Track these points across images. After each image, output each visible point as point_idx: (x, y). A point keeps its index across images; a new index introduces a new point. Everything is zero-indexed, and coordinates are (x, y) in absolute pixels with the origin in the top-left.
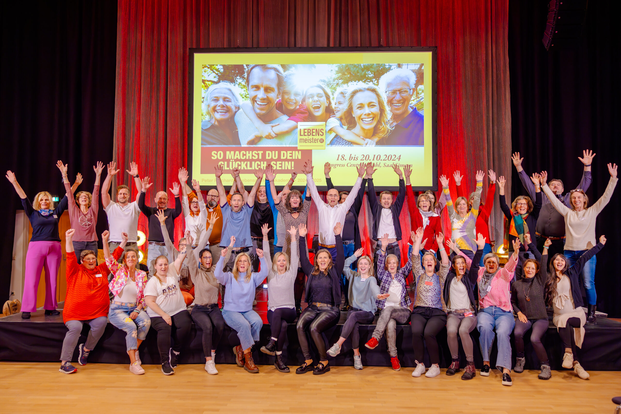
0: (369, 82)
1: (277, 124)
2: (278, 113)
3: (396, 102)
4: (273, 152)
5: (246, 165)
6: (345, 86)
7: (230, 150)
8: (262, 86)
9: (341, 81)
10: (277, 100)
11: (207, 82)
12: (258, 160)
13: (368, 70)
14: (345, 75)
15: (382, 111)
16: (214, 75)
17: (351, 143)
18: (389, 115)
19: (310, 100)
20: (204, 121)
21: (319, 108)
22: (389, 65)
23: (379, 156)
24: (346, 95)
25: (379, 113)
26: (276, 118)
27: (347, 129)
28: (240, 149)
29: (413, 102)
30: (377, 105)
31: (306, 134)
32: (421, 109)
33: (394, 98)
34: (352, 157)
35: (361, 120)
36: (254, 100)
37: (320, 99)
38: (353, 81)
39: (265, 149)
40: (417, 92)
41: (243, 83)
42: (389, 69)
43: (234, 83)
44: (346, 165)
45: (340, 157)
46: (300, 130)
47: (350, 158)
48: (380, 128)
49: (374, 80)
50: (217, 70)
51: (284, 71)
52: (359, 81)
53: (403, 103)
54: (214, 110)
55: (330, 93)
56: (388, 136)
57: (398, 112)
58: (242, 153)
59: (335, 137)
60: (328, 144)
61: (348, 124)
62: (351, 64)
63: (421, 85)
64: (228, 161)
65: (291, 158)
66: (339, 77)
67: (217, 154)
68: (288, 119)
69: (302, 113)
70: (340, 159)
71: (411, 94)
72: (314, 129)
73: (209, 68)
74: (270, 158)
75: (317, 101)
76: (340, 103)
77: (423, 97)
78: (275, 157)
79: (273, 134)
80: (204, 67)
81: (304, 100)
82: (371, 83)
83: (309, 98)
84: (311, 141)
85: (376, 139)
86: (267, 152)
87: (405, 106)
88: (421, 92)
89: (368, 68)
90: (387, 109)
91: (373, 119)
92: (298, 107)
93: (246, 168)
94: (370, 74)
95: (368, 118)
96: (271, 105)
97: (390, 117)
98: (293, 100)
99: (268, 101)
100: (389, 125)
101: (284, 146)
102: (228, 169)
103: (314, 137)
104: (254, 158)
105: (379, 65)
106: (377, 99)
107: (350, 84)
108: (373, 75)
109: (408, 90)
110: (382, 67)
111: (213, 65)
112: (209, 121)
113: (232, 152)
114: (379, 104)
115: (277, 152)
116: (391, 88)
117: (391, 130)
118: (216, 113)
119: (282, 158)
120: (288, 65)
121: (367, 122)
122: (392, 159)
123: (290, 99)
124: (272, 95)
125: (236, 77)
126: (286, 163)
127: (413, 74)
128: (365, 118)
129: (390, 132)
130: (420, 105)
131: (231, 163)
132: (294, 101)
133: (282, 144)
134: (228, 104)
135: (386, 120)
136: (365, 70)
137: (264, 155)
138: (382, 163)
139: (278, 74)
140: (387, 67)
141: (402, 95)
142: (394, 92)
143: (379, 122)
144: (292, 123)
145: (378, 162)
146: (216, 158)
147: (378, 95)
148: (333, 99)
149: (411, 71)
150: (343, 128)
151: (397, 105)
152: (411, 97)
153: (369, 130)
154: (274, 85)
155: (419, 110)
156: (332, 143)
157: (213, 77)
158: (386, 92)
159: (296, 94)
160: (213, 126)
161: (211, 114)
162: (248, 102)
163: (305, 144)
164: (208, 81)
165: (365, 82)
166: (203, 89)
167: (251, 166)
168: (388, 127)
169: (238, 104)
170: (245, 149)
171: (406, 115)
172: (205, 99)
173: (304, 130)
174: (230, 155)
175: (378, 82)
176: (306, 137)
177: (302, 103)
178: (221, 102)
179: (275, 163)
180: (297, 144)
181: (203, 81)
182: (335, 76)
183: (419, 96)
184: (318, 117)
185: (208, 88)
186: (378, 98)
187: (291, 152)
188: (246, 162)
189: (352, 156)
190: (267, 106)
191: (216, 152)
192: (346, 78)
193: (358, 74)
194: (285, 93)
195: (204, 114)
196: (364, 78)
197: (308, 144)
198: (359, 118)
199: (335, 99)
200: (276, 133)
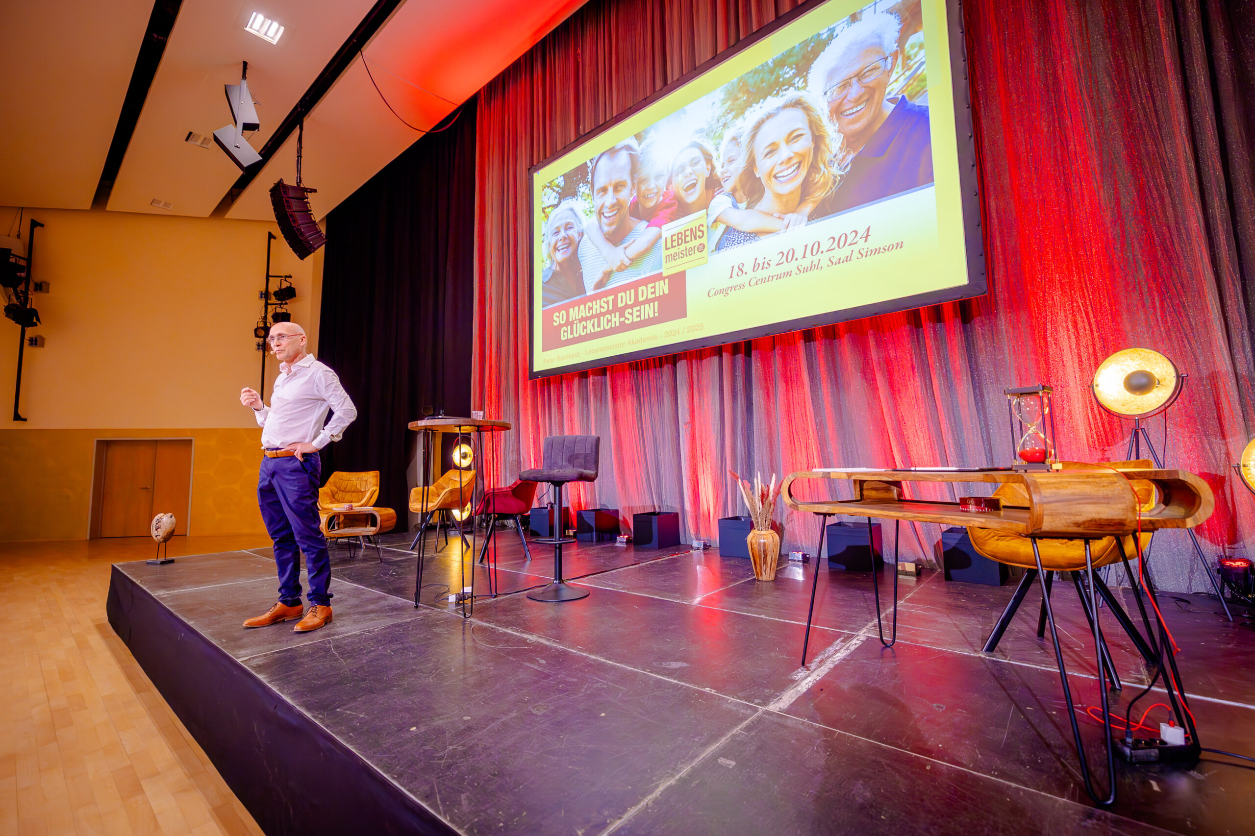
1: (632, 240)
2: (632, 221)
4: (628, 293)
5: (594, 325)
6: (739, 122)
8: (610, 185)
9: (730, 116)
10: (631, 199)
12: (608, 312)
13: (784, 66)
15: (818, 139)
16: (554, 194)
17: (753, 235)
18: (834, 143)
19: (680, 177)
20: (545, 269)
21: (694, 185)
22: (829, 30)
23: (816, 244)
24: (741, 140)
25: (813, 147)
26: (631, 231)
29: (896, 86)
30: (806, 130)
31: (675, 243)
32: (918, 92)
33: (846, 97)
34: (759, 264)
36: (600, 213)
37: (694, 168)
40: (904, 55)
44: (747, 285)
45: (736, 270)
46: (666, 238)
47: (754, 267)
48: (816, 180)
49: (797, 80)
50: (558, 185)
53: (868, 100)
54: (556, 249)
55: (712, 150)
56: (834, 192)
57: (857, 126)
58: (587, 306)
59: (724, 233)
60: (713, 251)
61: (747, 198)
63: (916, 32)
64: (572, 324)
65: (653, 296)
66: (726, 111)
67: (559, 317)
68: (647, 227)
69: (668, 207)
70: (735, 274)
71: (889, 67)
72: (688, 230)
73: (548, 187)
74: (624, 304)
75: (691, 174)
76: (731, 161)
77: (923, 60)
78: (630, 300)
79: (627, 262)
80: (543, 189)
81: (669, 182)
82: (792, 89)
83: (677, 175)
84: (682, 255)
85: (808, 208)
86: (619, 295)
88: (916, 50)
89: (781, 62)
90: (830, 130)
91: (798, 167)
92: (662, 199)
93: (593, 331)
94: (788, 73)
95: (787, 169)
96: (622, 212)
97: (839, 145)
98: (653, 188)
99: (618, 206)
100: (836, 165)
101: (643, 276)
102: (572, 336)
103: (689, 245)
104: (602, 310)
105: (805, 43)
106: (806, 118)
108: (793, 71)
109: (881, 63)
110: (812, 44)
111: (554, 180)
112: (550, 268)
113: (576, 309)
114: (811, 128)
115: (632, 291)
117: (841, 176)
118: (557, 252)
119: (640, 299)
120: (644, 131)
121: (785, 178)
122: (848, 243)
123: (649, 190)
124: (624, 194)
125: (578, 185)
126: (647, 306)
127: (893, 17)
128: (781, 172)
129: (840, 181)
130: (915, 83)
131: (575, 326)
132: (656, 190)
133: (639, 275)
134: (571, 232)
135: (827, 156)
136: (777, 69)
137: (615, 302)
138: (826, 257)
139: (630, 154)
140: (825, 36)
141: (865, 81)
142: (845, 84)
143: (813, 168)
144: (654, 230)
145: (815, 259)
146: (558, 323)
147: (807, 109)
148: (718, 158)
150: (738, 208)
151: (855, 110)
152: (889, 77)
153: (792, 193)
154: (626, 177)
155: (912, 97)
156: (719, 247)
157: (553, 198)
158: (825, 93)
159: (658, 176)
160: (555, 274)
161: (553, 256)
162: (594, 219)
163: (674, 263)
167: (599, 325)
168: (835, 170)
169: (582, 228)
171: (878, 126)
172: (545, 236)
173: (672, 236)
174: (573, 313)
175: (806, 81)
176: (676, 250)
177: (667, 189)
178: (563, 234)
179: (631, 311)
180: (660, 266)
181: (544, 209)
182: (719, 110)
183: (912, 63)
184: (693, 203)
185: (549, 217)
186: (808, 115)
187: (653, 285)
188: (592, 320)
189: (760, 261)
190: (618, 217)
191: (558, 314)
192: (740, 105)
193: (764, 84)
194: (641, 183)
196: (775, 88)
197: (679, 261)
198: (770, 175)
199: (722, 157)
200: (630, 257)
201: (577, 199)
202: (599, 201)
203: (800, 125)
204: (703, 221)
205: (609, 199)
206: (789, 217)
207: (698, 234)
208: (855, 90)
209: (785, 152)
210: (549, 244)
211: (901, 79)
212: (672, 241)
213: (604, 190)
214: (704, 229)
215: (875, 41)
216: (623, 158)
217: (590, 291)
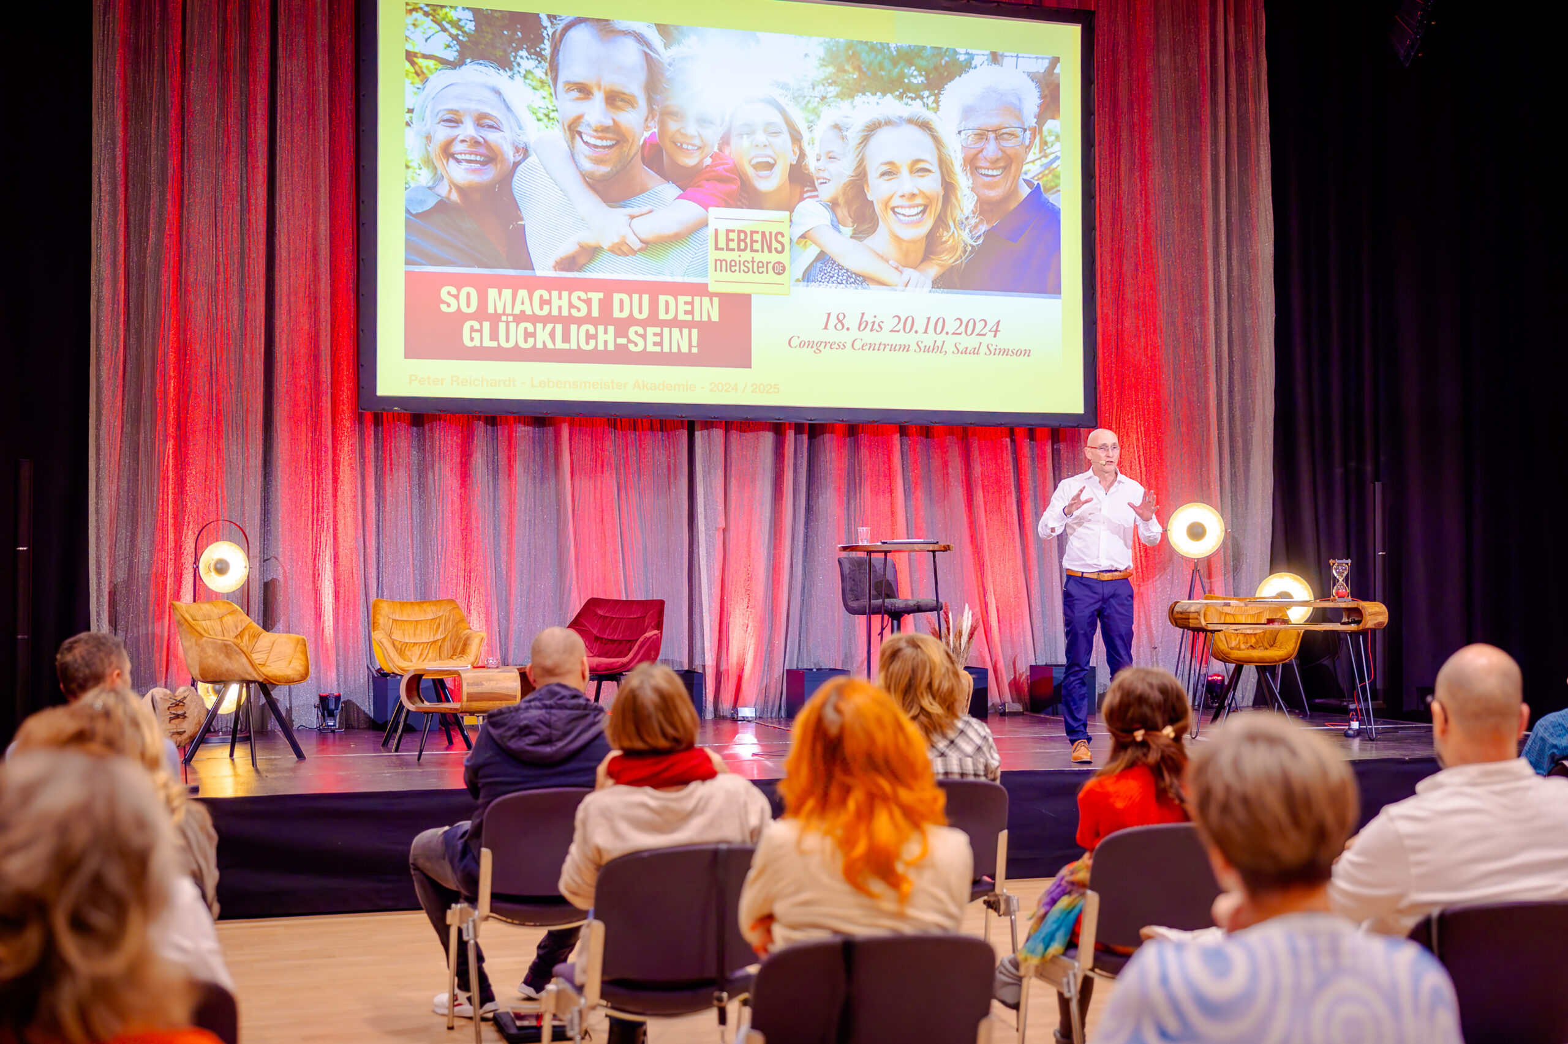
0: (912, 99)
1: (648, 208)
2: (649, 176)
3: (987, 164)
4: (636, 297)
5: (552, 335)
6: (846, 104)
7: (500, 283)
8: (599, 88)
9: (833, 90)
10: (647, 134)
11: (420, 61)
12: (588, 319)
13: (910, 64)
14: (845, 71)
15: (948, 187)
16: (445, 38)
17: (862, 279)
18: (966, 201)
19: (745, 142)
20: (413, 185)
21: (770, 166)
22: (967, 53)
23: (941, 320)
24: (848, 134)
25: (942, 193)
26: (644, 190)
27: (851, 237)
28: (533, 284)
29: (1032, 168)
30: (935, 168)
31: (733, 245)
32: (1052, 188)
33: (981, 151)
34: (867, 322)
35: (890, 213)
36: (573, 129)
37: (772, 139)
38: (868, 94)
39: (609, 287)
40: (1041, 138)
41: (540, 73)
42: (967, 65)
43: (511, 69)
44: (849, 345)
45: (833, 321)
46: (716, 231)
47: (860, 325)
48: (944, 239)
49: (926, 93)
50: (456, 24)
51: (667, 46)
52: (884, 94)
53: (1004, 168)
54: (447, 152)
55: (802, 127)
56: (964, 263)
57: (994, 194)
58: (537, 294)
59: (817, 260)
60: (798, 280)
61: (854, 222)
62: (861, 42)
63: (1053, 118)
64: (495, 319)
65: (689, 318)
66: (826, 79)
67: (457, 297)
68: (679, 197)
69: (721, 180)
70: (831, 325)
71: (1027, 142)
72: (757, 232)
73: (426, 14)
74: (625, 314)
75: (765, 146)
76: (831, 158)
77: (1058, 154)
78: (640, 312)
79: (636, 245)
80: (411, 11)
81: (725, 141)
82: (918, 102)
83: (741, 135)
84: (746, 268)
85: (933, 270)
86: (617, 297)
87: (1011, 178)
88: (1053, 138)
89: (909, 56)
90: (963, 181)
91: (924, 211)
92: (708, 161)
93: (550, 345)
94: (915, 77)
95: (910, 207)
96: (626, 149)
97: (971, 206)
98: (693, 137)
99: (616, 135)
100: (967, 230)
101: (669, 279)
102: (494, 344)
103: (758, 257)
104: (574, 312)
105: (938, 51)
106: (935, 152)
107: (859, 99)
108: (922, 78)
109: (1019, 132)
110: (947, 59)
111: (443, 7)
112: (430, 188)
113: (507, 293)
114: (941, 167)
115: (646, 298)
116: (974, 123)
117: (972, 246)
118: (452, 161)
119: (662, 316)
120: (676, 27)
121: (906, 218)
122: (976, 332)
123: (684, 135)
124: (632, 119)
125: (516, 50)
126: (676, 331)
127: (1033, 85)
128: (902, 207)
129: (971, 252)
130: (1050, 176)
131: (502, 326)
132: (697, 142)
133: (660, 273)
134: (492, 136)
135: (959, 215)
136: (902, 63)
137: (606, 305)
138: (951, 340)
139: (646, 54)
140: (962, 58)
141: (1005, 144)
142: (982, 135)
143: (941, 221)
144: (690, 211)
145: (940, 338)
146: (453, 308)
147: (936, 140)
148: (812, 143)
149: (1026, 75)
150: (840, 232)
151: (990, 172)
152: (1027, 153)
153: (914, 242)
154: (635, 87)
155: (1047, 190)
156: (807, 277)
157: (441, 45)
158: (960, 132)
159: (702, 121)
160: (443, 205)
161: (438, 164)
162: (557, 135)
163: (729, 276)
164: (425, 56)
165: (901, 97)
166: (408, 81)
167: (566, 338)
168: (965, 236)
169: (525, 140)
170: (549, 284)
171: (1013, 205)
172: (414, 115)
173: (728, 231)
174: (498, 300)
175: (937, 101)
176: (734, 256)
177: (720, 149)
178: (468, 129)
179: (641, 331)
180: (705, 274)
181: (410, 56)
182: (816, 73)
183: (1048, 151)
184: (767, 194)
185: (425, 80)
186: (938, 149)
187: (689, 299)
188: (549, 327)
189: (868, 318)
190: (614, 153)
191: (454, 291)
192: (847, 81)
193: (883, 73)
194: (667, 114)
195: (414, 165)
196: (896, 86)
197: (737, 276)
198: (886, 204)
199: (817, 142)
200: (644, 237)
201: (512, 77)
202: (569, 106)
203: (926, 156)
204: (784, 228)
205: (595, 112)
206: (909, 272)
207: (775, 244)
208: (991, 149)
209: (906, 183)
210: (429, 138)
211: (1038, 163)
213: (584, 91)
214: (786, 241)
215: (1015, 101)
216: (629, 53)
217: (544, 268)
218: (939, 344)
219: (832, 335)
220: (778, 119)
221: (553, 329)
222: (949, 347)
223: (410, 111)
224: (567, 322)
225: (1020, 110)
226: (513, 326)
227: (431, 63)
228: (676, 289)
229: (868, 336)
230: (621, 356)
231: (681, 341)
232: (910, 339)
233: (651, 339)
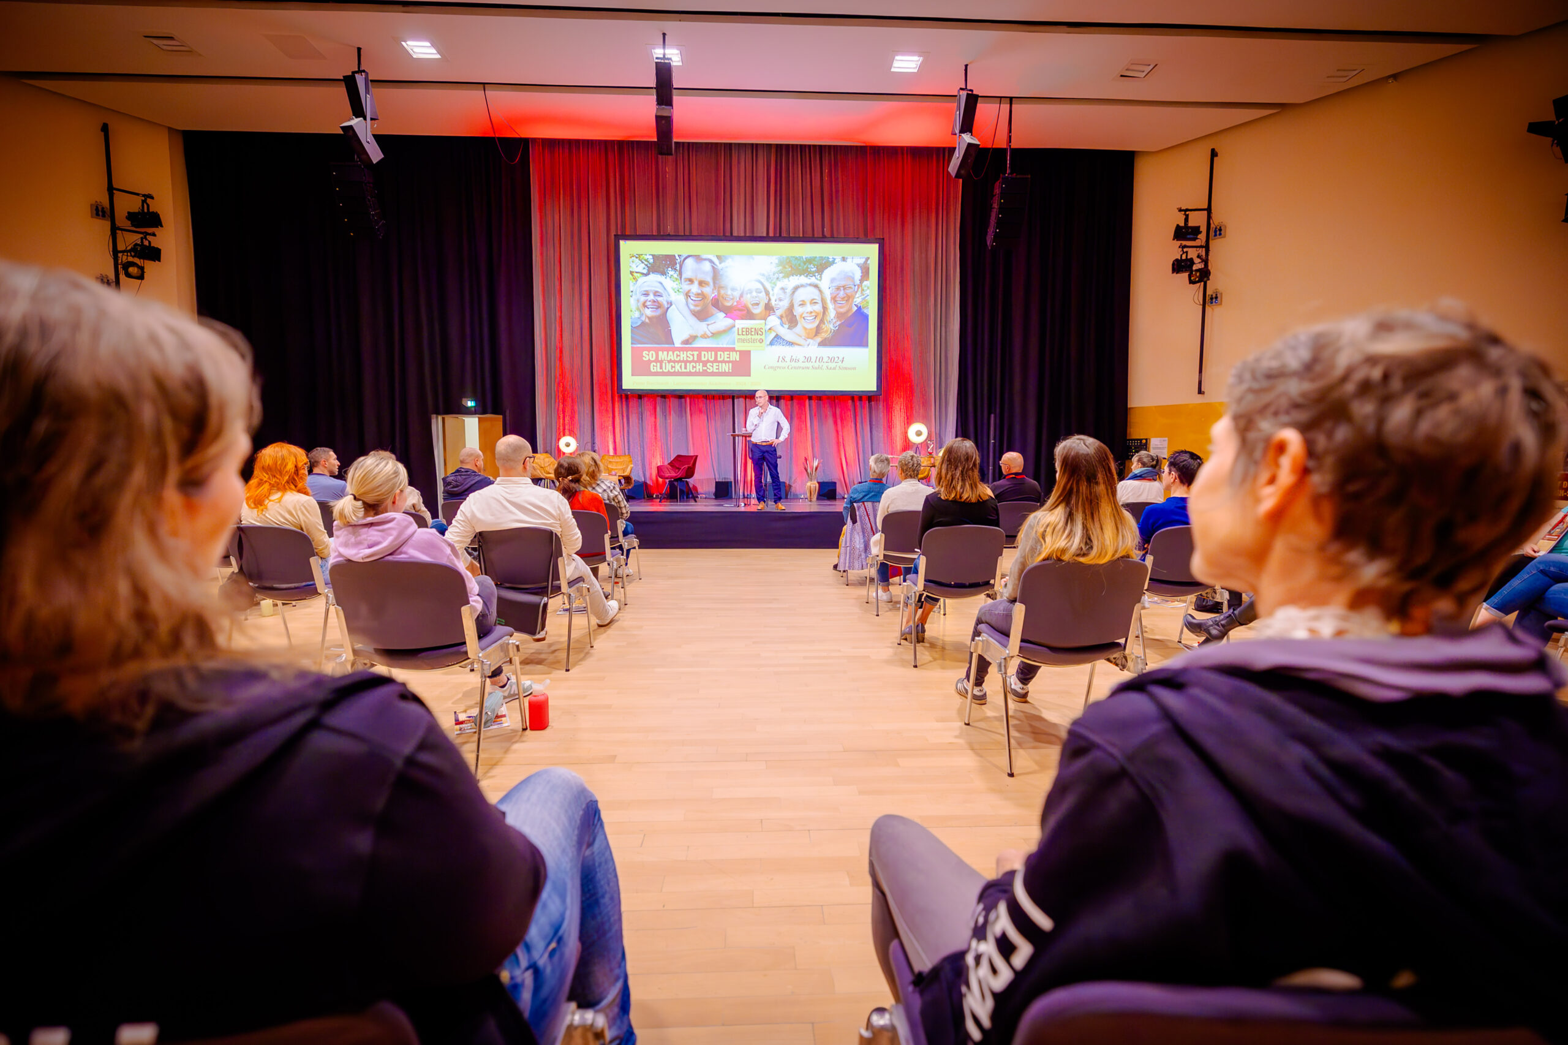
1: (713, 322)
2: (714, 310)
3: (840, 299)
4: (710, 353)
5: (681, 367)
6: (786, 280)
7: (663, 350)
8: (696, 279)
9: (781, 275)
10: (713, 295)
11: (635, 274)
12: (693, 361)
13: (810, 263)
14: (785, 268)
15: (825, 308)
16: (643, 265)
17: (791, 344)
18: (832, 313)
19: (749, 296)
20: (633, 317)
21: (758, 304)
23: (821, 358)
24: (787, 291)
25: (822, 311)
26: (712, 315)
27: (788, 329)
28: (674, 349)
29: (858, 300)
30: (820, 302)
31: (744, 333)
33: (838, 295)
34: (793, 359)
35: (802, 319)
36: (687, 295)
37: (759, 294)
39: (700, 350)
40: (862, 288)
41: (675, 276)
42: (833, 262)
43: (666, 275)
44: (786, 368)
45: (781, 358)
46: (738, 329)
47: (791, 360)
48: (823, 328)
49: (817, 274)
50: (646, 260)
51: (720, 263)
52: (800, 275)
53: (847, 300)
54: (645, 306)
55: (769, 289)
56: (831, 336)
57: (842, 310)
59: (775, 337)
60: (768, 345)
61: (789, 323)
62: (792, 256)
63: (866, 280)
64: (661, 362)
65: (728, 359)
66: (779, 271)
67: (648, 355)
68: (725, 317)
69: (739, 310)
70: (780, 361)
71: (856, 290)
72: (753, 328)
73: (637, 258)
74: (706, 359)
75: (756, 297)
76: (780, 300)
78: (711, 358)
79: (710, 334)
80: (631, 257)
81: (741, 296)
82: (814, 278)
83: (747, 294)
84: (748, 341)
85: (819, 339)
86: (703, 353)
87: (849, 304)
88: (866, 288)
89: (810, 261)
90: (831, 306)
91: (815, 318)
92: (735, 304)
93: (680, 370)
94: (813, 268)
95: (810, 317)
96: (706, 301)
97: (834, 315)
98: (730, 295)
99: (702, 296)
100: (832, 324)
101: (722, 346)
102: (661, 370)
104: (688, 359)
105: (821, 258)
106: (820, 296)
107: (791, 278)
109: (853, 286)
111: (642, 255)
112: (639, 318)
113: (665, 353)
114: (822, 301)
115: (713, 353)
116: (836, 284)
117: (834, 330)
118: (646, 309)
119: (719, 359)
120: (724, 256)
121: (809, 321)
122: (835, 361)
123: (727, 295)
124: (708, 290)
125: (667, 268)
126: (724, 364)
127: (858, 268)
128: (807, 317)
129: (833, 332)
131: (664, 364)
132: (731, 297)
133: (718, 344)
134: (659, 299)
135: (829, 319)
136: (808, 264)
137: (699, 356)
138: (825, 365)
139: (713, 266)
140: (831, 260)
141: (848, 291)
142: (838, 288)
143: (822, 321)
144: (729, 321)
145: (821, 364)
146: (647, 359)
147: (820, 291)
148: (773, 295)
149: (856, 265)
150: (783, 327)
151: (841, 302)
152: (856, 294)
153: (811, 329)
154: (709, 279)
155: (863, 308)
156: (771, 344)
157: (642, 268)
158: (829, 288)
159: (733, 289)
160: (643, 323)
161: (642, 310)
162: (681, 298)
163: (743, 344)
164: (636, 272)
165: (807, 276)
166: (631, 282)
167: (686, 368)
168: (831, 326)
169: (671, 299)
170: (680, 349)
171: (850, 314)
172: (633, 293)
173: (742, 328)
174: (662, 355)
175: (821, 277)
176: (745, 337)
177: (740, 299)
178: (651, 297)
179: (711, 365)
180: (734, 344)
181: (631, 273)
182: (775, 269)
183: (864, 293)
184: (756, 314)
185: (637, 281)
187: (728, 353)
188: (680, 364)
189: (794, 357)
190: (702, 302)
191: (647, 353)
192: (787, 271)
193: (800, 268)
194: (720, 287)
196: (806, 273)
197: (746, 344)
198: (801, 316)
199: (775, 295)
200: (713, 332)
201: (666, 278)
202: (686, 287)
203: (816, 298)
204: (763, 326)
205: (695, 288)
206: (809, 340)
207: (759, 332)
208: (842, 293)
209: (809, 308)
210: (638, 301)
211: (860, 298)
212: (742, 331)
213: (691, 281)
214: (763, 331)
215: (851, 275)
216: (707, 266)
217: (677, 344)
218: (821, 366)
219: (780, 364)
220: (760, 287)
221: (681, 365)
222: (824, 367)
223: (632, 292)
224: (686, 362)
225: (853, 278)
226: (667, 364)
227: (639, 275)
228: (723, 350)
229: (794, 364)
230: (705, 373)
231: (726, 368)
232: (809, 365)
233: (715, 367)
